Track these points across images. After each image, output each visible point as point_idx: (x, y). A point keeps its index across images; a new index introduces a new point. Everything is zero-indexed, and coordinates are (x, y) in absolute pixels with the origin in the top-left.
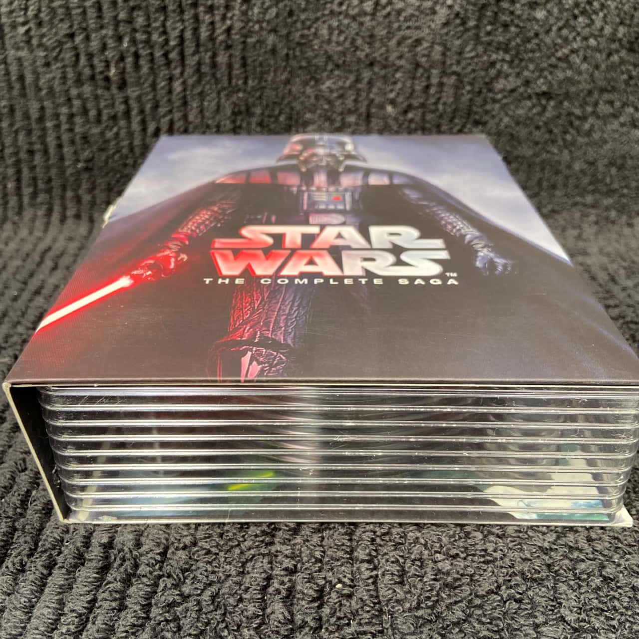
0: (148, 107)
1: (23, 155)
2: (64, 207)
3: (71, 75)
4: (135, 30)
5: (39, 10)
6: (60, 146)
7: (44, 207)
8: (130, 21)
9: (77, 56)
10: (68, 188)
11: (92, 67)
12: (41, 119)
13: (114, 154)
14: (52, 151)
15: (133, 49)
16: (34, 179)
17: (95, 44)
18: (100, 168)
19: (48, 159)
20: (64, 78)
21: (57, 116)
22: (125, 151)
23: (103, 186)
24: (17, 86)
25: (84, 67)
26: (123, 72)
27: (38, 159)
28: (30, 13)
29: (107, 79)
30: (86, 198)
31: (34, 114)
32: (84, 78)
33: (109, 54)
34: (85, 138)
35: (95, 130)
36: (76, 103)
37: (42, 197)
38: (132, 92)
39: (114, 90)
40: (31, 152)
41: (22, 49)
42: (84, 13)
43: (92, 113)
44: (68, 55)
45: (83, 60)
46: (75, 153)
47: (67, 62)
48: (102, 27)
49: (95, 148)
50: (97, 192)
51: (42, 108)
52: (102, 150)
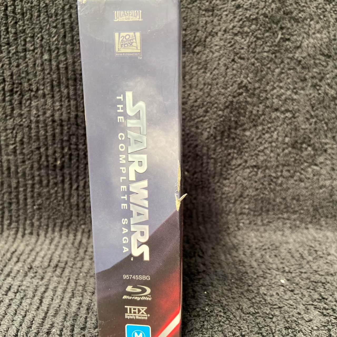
0: (74, 177)
1: (6, 205)
2: (25, 229)
3: (36, 165)
4: (71, 144)
5: (23, 138)
6: (26, 199)
7: (14, 230)
8: (69, 140)
9: (41, 157)
10: (28, 219)
11: (48, 161)
12: (17, 188)
13: (54, 200)
14: (21, 202)
15: (70, 152)
16: (11, 216)
17: (50, 152)
18: (46, 208)
19: (19, 205)
20: (32, 167)
21: (25, 185)
22: (59, 198)
23: (46, 217)
24: (6, 173)
25: (44, 161)
26: (63, 163)
27: (14, 207)
28: (18, 139)
29: (55, 166)
30: (36, 223)
31: (14, 185)
32: (42, 167)
33: (57, 155)
34: (39, 194)
35: (45, 190)
36: (37, 178)
37: (14, 225)
38: (66, 171)
39: (58, 171)
40: (10, 204)
41: (11, 155)
42: (46, 138)
43: (45, 182)
44: (36, 157)
45: (43, 159)
46: (33, 202)
47: (34, 160)
48: (54, 144)
49: (44, 199)
50: (42, 220)
51: (18, 182)
52: (47, 199)
